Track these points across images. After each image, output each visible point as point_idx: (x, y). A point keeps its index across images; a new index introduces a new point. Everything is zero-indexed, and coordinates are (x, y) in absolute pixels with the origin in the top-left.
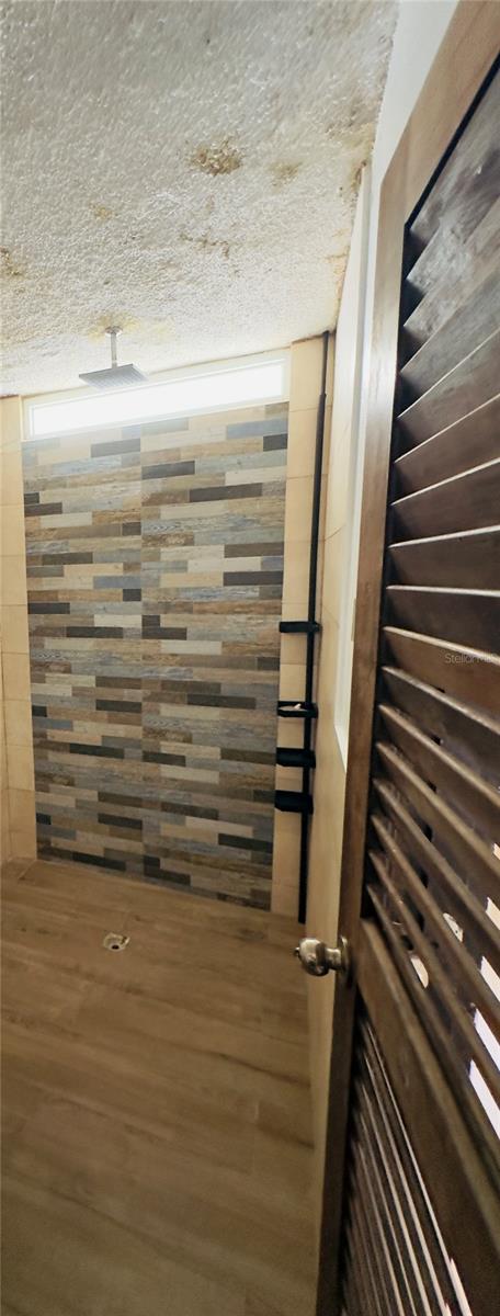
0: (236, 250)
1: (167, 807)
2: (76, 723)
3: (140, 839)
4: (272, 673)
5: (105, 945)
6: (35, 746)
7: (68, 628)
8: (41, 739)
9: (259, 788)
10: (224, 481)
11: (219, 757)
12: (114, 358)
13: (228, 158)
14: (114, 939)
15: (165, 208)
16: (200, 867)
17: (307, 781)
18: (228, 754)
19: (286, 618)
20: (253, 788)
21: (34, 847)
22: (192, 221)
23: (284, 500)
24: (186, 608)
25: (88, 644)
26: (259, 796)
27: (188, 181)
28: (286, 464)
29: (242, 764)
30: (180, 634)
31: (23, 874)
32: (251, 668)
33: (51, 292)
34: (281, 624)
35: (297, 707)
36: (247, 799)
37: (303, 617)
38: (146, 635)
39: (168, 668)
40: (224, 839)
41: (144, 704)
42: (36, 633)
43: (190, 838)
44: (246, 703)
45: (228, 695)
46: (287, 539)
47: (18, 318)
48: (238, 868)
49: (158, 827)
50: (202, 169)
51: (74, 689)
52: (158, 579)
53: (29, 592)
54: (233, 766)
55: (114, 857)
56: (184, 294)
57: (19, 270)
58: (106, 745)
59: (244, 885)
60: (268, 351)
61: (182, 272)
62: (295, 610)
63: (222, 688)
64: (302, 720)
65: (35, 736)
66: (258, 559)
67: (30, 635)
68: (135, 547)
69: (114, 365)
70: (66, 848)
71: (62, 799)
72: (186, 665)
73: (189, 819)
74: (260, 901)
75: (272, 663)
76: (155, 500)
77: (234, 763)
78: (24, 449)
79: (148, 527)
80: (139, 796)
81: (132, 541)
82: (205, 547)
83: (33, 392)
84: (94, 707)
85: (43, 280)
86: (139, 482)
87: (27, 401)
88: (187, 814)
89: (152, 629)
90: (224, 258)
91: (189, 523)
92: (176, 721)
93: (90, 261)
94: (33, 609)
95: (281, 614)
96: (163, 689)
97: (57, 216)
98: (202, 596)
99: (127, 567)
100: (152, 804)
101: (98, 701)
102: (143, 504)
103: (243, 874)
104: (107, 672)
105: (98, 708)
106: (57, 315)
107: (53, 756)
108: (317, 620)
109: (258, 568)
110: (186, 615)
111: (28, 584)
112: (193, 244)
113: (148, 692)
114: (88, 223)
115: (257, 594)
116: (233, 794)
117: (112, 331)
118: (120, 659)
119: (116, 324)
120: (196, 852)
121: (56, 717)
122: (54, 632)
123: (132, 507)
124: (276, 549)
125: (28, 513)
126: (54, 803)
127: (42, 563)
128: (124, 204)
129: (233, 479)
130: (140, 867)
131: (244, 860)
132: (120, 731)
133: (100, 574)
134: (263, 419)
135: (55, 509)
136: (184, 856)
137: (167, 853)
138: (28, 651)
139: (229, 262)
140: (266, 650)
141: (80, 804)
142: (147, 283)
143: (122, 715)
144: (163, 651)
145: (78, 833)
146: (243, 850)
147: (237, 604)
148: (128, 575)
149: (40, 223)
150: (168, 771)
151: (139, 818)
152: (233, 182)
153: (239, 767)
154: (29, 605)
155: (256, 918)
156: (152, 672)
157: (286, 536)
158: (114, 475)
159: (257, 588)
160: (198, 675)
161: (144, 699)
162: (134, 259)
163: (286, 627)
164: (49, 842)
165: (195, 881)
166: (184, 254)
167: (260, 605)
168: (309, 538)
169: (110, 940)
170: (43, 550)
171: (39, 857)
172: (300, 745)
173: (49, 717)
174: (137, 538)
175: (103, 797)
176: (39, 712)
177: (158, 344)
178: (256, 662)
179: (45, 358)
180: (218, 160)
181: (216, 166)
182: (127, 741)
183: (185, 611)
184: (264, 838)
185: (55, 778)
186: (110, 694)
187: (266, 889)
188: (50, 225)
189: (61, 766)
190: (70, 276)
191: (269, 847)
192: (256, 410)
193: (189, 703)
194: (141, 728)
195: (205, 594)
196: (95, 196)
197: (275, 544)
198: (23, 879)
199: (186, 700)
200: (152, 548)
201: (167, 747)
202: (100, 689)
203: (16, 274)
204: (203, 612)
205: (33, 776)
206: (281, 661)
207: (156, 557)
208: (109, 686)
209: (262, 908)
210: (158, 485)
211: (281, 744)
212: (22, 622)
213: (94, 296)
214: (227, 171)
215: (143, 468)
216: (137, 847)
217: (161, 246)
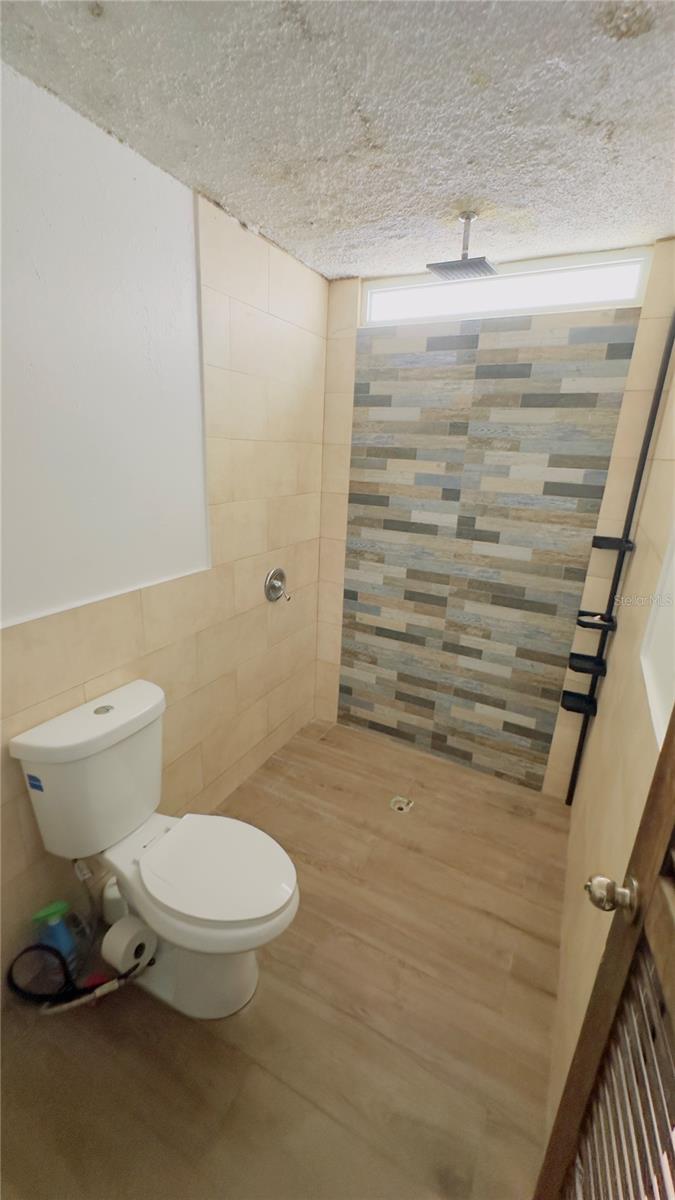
0: (621, 133)
1: (459, 693)
2: (383, 609)
3: (431, 717)
4: (578, 584)
5: (392, 805)
6: (344, 626)
7: (385, 521)
8: (351, 620)
9: (547, 686)
10: (559, 387)
11: (514, 654)
12: (466, 247)
13: (639, 20)
14: (400, 801)
15: (552, 78)
16: (482, 748)
17: (594, 686)
18: (523, 653)
19: (601, 532)
20: (542, 686)
21: (335, 712)
22: (580, 95)
23: (618, 413)
24: (503, 513)
25: (402, 538)
26: (546, 693)
27: (587, 45)
28: (626, 375)
29: (535, 663)
30: (494, 537)
31: (323, 736)
32: (558, 576)
33: (408, 170)
34: (595, 538)
35: (597, 619)
36: (536, 695)
37: (617, 533)
38: (460, 534)
39: (477, 569)
40: (508, 727)
41: (449, 599)
42: (355, 522)
43: (477, 721)
44: (548, 609)
45: (531, 599)
46: (614, 455)
47: (370, 196)
48: (517, 752)
49: (449, 709)
50: (606, 31)
51: (385, 578)
52: (479, 482)
53: (351, 482)
54: (527, 664)
55: (405, 730)
56: (552, 179)
57: (379, 142)
58: (410, 633)
59: (521, 767)
60: (630, 248)
61: (554, 154)
62: (610, 524)
63: (526, 592)
64: (600, 631)
65: (344, 616)
66: (582, 472)
67: (349, 523)
68: (461, 447)
69: (465, 256)
70: (364, 717)
71: (363, 675)
72: (496, 567)
73: (478, 705)
74: (533, 783)
75: (580, 575)
76: (487, 401)
77: (528, 662)
78: (358, 337)
79: (476, 428)
80: (435, 680)
81: (459, 442)
82: (529, 454)
83: (376, 275)
84: (403, 596)
85: (402, 156)
86: (472, 381)
87: (366, 284)
88: (477, 701)
89: (467, 529)
90: (606, 140)
91: (518, 428)
92: (478, 618)
93: (457, 136)
94: (354, 498)
95: (596, 528)
96: (469, 587)
97: (429, 82)
98: (519, 503)
99: (449, 467)
100: (445, 688)
101: (406, 592)
102: (474, 404)
103: (521, 758)
104: (418, 566)
105: (405, 598)
106: (412, 195)
107: (360, 637)
108: (631, 538)
109: (580, 481)
110: (501, 520)
111: (351, 474)
112: (574, 122)
113: (455, 589)
114: (462, 91)
115: (575, 506)
116: (521, 688)
117: (467, 216)
118: (432, 555)
119: (472, 209)
120: (480, 734)
121: (365, 602)
122: (371, 523)
123: (461, 407)
124: (602, 463)
125: (357, 403)
126: (356, 677)
127: (366, 455)
128: (506, 71)
129: (569, 386)
130: (429, 741)
131: (523, 746)
132: (424, 621)
133: (423, 471)
134: (610, 324)
135: (384, 401)
136: (470, 737)
137: (454, 732)
138: (345, 538)
139: (609, 146)
140: (576, 562)
141: (380, 681)
142: (513, 165)
143: (427, 607)
144: (474, 552)
145: (376, 705)
146: (525, 738)
147: (553, 513)
148: (450, 474)
149: (408, 89)
150: (463, 661)
151: (433, 700)
152: (638, 50)
153: (532, 666)
154: (350, 494)
155: (527, 796)
156: (461, 570)
157: (614, 449)
158: (447, 371)
159: (576, 500)
160: (506, 578)
161: (451, 595)
162: (506, 137)
163: (599, 543)
164: (348, 710)
165: (476, 758)
166: (562, 133)
167: (576, 518)
168: (638, 456)
169: (396, 802)
170: (368, 442)
171: (338, 722)
172: (593, 652)
173: (359, 601)
174: (464, 438)
175: (402, 677)
176: (350, 595)
177: (513, 232)
178: (563, 572)
179: (392, 241)
180: (627, 20)
181: (623, 28)
182: (430, 631)
183: (502, 515)
184: (545, 730)
185: (360, 656)
186: (419, 587)
187: (540, 773)
188: (420, 91)
189: (366, 647)
190: (432, 152)
191: (548, 738)
192: (605, 313)
193: (493, 603)
194: (444, 620)
195: (524, 501)
196: (476, 59)
197: (600, 458)
198: (323, 739)
199: (490, 600)
200: (476, 450)
201: (466, 641)
202: (409, 580)
203: (374, 147)
204: (519, 518)
205: (340, 652)
206: (588, 573)
207: (479, 459)
208: (418, 578)
209: (535, 789)
210: (492, 386)
211: (575, 650)
212: (343, 510)
213: (454, 177)
214: (635, 35)
215: (478, 367)
216: (428, 724)
217: (539, 123)
